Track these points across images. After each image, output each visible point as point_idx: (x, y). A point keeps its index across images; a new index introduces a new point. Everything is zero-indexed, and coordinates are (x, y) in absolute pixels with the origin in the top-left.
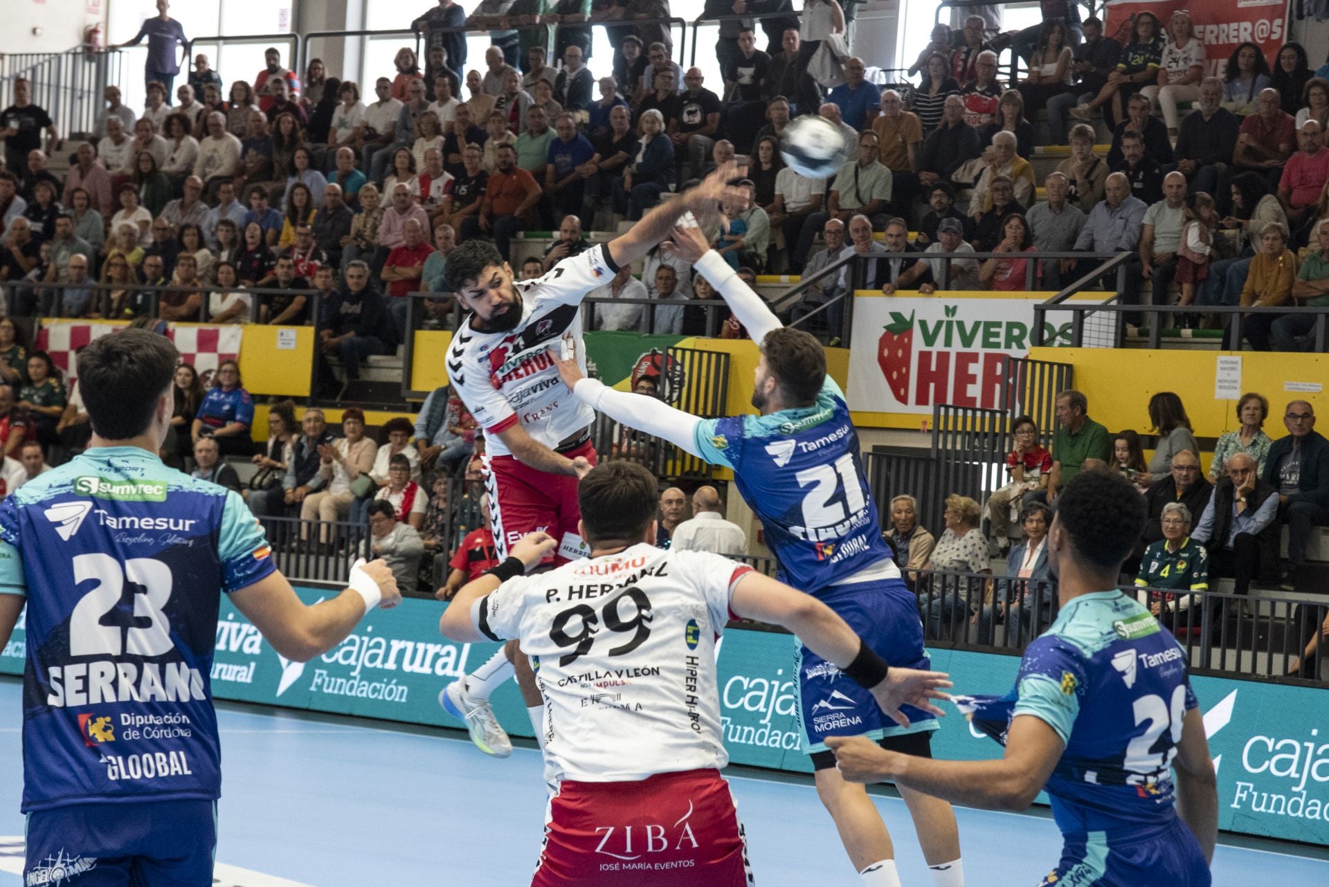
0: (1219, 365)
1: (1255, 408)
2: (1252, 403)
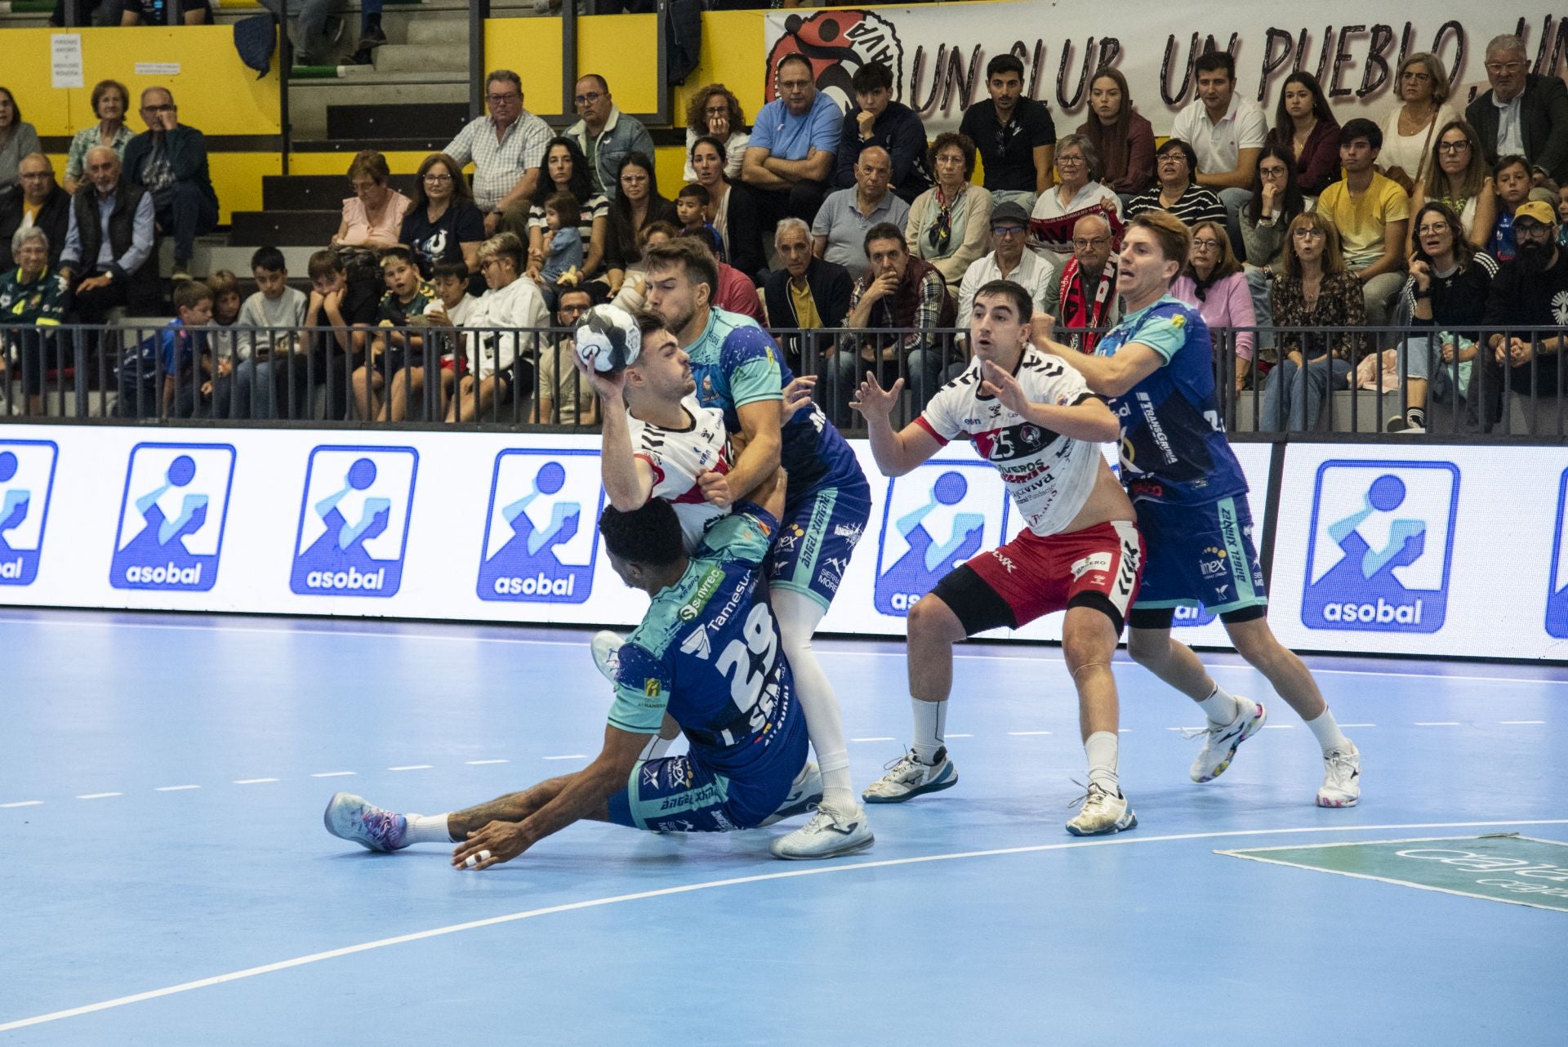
0: (54, 46)
1: (115, 99)
2: (111, 93)
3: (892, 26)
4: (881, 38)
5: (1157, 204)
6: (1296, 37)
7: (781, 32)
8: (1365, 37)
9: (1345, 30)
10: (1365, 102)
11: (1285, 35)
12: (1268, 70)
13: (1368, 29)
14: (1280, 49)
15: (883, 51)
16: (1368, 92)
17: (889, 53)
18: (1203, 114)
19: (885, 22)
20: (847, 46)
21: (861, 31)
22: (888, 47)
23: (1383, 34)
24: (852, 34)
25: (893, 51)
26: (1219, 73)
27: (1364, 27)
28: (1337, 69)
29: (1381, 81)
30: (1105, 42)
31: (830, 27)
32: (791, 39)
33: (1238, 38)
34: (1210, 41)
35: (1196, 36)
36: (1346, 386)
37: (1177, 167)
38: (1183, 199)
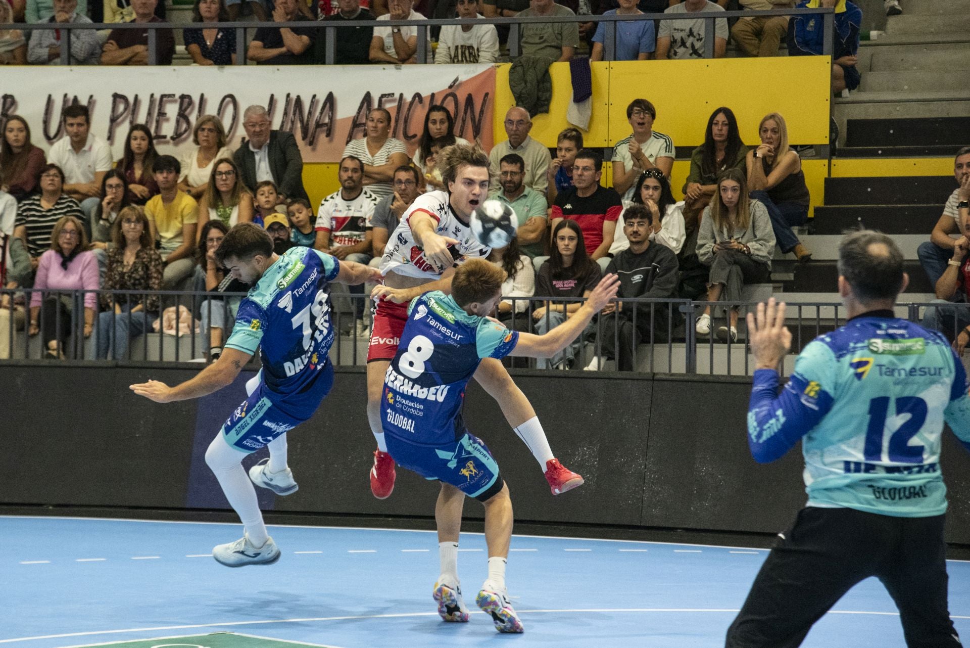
5: (39, 205)
6: (131, 100)
8: (175, 101)
9: (163, 96)
10: (176, 144)
11: (124, 98)
12: (114, 120)
13: (177, 97)
14: (121, 107)
16: (177, 137)
18: (70, 147)
23: (186, 100)
26: (80, 119)
27: (174, 95)
28: (157, 122)
29: (186, 131)
30: (6, 97)
33: (94, 98)
34: (75, 99)
35: (66, 95)
36: (152, 330)
37: (56, 183)
38: (58, 204)
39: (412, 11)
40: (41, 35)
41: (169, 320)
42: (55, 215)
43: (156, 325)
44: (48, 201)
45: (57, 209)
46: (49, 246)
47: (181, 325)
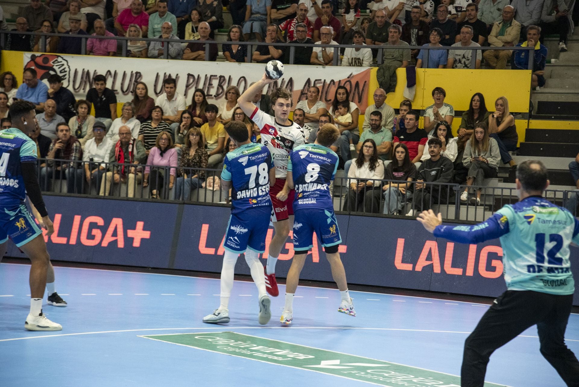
3: (67, 61)
4: (63, 65)
5: (150, 125)
6: (196, 77)
7: (29, 60)
8: (217, 79)
9: (211, 76)
10: (217, 99)
11: (192, 76)
12: (188, 86)
13: (218, 76)
14: (191, 80)
15: (64, 69)
16: (217, 96)
17: (66, 70)
18: (166, 98)
19: (64, 60)
20: (51, 66)
21: (56, 62)
22: (65, 68)
23: (222, 78)
24: (53, 63)
25: (67, 69)
26: (172, 85)
27: (216, 76)
28: (208, 88)
29: (221, 93)
30: (137, 73)
31: (46, 60)
32: (32, 63)
33: (179, 75)
34: (170, 75)
35: (165, 74)
36: (202, 187)
37: (159, 115)
38: (159, 125)
39: (332, 40)
40: (155, 44)
41: (210, 183)
42: (158, 130)
43: (203, 185)
44: (155, 124)
45: (159, 128)
46: (154, 145)
47: (215, 185)
